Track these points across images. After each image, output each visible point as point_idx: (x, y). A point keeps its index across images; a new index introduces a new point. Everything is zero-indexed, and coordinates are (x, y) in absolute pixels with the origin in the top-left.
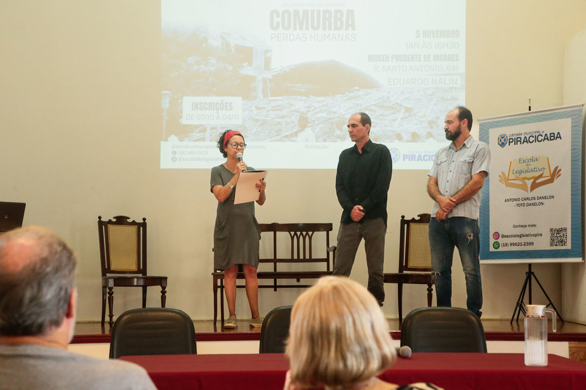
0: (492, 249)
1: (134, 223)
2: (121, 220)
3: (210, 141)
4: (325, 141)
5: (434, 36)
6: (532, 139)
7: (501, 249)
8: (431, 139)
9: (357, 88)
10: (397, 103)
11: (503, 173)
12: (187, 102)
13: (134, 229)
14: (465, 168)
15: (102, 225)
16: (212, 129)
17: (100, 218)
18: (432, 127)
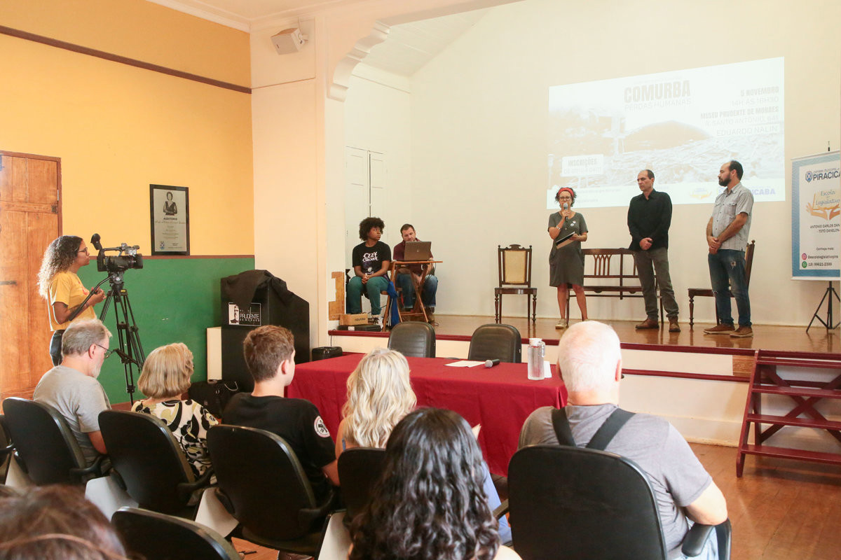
0: (801, 268)
1: (523, 249)
2: (515, 248)
3: (581, 187)
4: (666, 183)
5: (756, 94)
6: (830, 175)
7: (808, 268)
8: (754, 177)
9: (691, 140)
10: (725, 150)
11: (809, 204)
12: (566, 160)
13: (524, 253)
14: (730, 210)
15: (501, 251)
16: (582, 179)
17: (499, 246)
18: (755, 167)
